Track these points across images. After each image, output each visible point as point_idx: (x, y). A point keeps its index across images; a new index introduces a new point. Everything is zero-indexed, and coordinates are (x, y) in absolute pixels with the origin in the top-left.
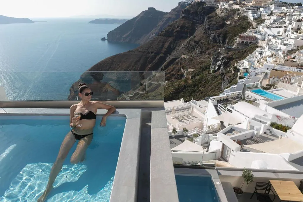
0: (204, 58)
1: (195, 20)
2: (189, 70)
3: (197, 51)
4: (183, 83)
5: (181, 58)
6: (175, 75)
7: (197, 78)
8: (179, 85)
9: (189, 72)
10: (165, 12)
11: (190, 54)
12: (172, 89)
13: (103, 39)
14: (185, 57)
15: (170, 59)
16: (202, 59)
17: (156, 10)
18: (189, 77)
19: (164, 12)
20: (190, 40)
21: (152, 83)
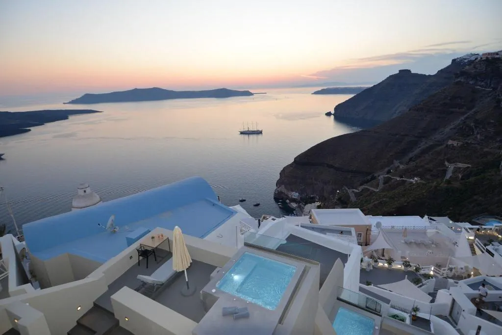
0: (491, 148)
1: (478, 87)
2: (460, 165)
3: (479, 136)
4: (443, 185)
5: (447, 145)
6: (432, 171)
7: (472, 179)
8: (436, 187)
9: (460, 168)
10: (427, 74)
11: (465, 140)
12: (424, 191)
13: (329, 114)
14: (455, 143)
15: (427, 145)
16: (486, 150)
17: (413, 72)
18: (458, 177)
19: (425, 75)
20: (467, 118)
21: (392, 177)
